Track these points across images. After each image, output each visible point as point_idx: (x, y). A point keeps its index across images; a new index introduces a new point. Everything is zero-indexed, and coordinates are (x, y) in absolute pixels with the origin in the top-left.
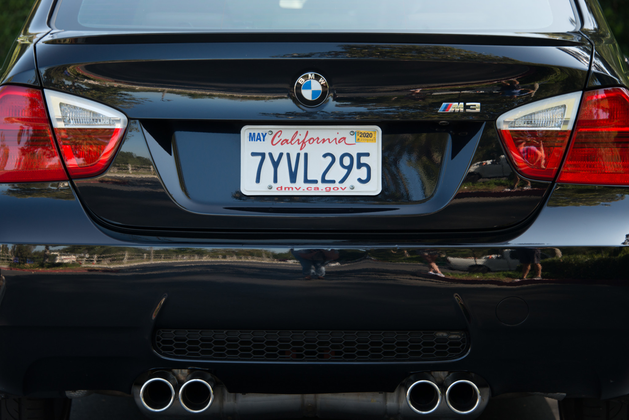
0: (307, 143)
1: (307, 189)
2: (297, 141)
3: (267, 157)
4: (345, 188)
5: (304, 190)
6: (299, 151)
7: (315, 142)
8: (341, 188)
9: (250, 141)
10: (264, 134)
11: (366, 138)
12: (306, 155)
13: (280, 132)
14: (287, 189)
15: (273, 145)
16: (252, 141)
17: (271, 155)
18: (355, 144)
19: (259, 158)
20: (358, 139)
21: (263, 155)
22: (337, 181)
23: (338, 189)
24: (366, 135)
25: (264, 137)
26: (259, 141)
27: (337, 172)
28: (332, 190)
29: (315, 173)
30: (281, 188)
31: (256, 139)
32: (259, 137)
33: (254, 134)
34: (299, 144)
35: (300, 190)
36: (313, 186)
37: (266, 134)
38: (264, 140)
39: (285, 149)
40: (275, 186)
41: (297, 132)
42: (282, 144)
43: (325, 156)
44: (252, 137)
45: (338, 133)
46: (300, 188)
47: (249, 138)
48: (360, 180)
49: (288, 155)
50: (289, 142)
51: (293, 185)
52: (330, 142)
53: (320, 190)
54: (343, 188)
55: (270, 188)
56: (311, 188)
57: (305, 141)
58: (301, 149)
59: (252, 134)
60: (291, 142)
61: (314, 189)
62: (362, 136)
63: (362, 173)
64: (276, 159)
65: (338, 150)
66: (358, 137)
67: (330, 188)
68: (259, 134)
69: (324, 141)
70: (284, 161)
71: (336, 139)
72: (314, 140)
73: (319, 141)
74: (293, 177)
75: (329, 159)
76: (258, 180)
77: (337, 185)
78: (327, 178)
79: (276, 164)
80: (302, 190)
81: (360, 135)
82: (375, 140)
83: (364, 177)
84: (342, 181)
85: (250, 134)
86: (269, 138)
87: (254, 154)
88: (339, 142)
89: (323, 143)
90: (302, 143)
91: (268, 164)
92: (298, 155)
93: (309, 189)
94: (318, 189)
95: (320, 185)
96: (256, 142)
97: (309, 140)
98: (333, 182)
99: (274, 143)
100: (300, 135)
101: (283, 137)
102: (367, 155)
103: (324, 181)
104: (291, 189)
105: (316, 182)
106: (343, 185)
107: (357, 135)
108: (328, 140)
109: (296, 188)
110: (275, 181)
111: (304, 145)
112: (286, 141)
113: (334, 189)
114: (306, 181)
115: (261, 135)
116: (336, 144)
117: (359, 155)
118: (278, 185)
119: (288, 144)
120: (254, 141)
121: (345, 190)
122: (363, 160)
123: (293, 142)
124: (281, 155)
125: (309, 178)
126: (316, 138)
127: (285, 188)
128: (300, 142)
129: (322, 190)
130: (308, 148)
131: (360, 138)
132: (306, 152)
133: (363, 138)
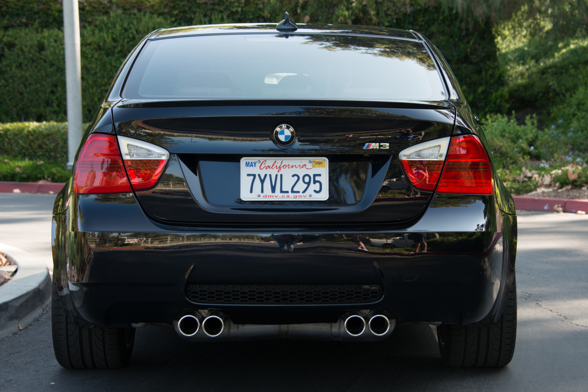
0: (282, 168)
1: (282, 196)
2: (276, 167)
3: (257, 177)
4: (306, 196)
5: (280, 197)
6: (277, 173)
7: (287, 167)
8: (304, 196)
9: (246, 166)
10: (255, 163)
11: (319, 165)
12: (281, 175)
13: (265, 161)
14: (270, 197)
15: (260, 169)
16: (248, 166)
17: (259, 175)
18: (312, 169)
19: (252, 177)
20: (314, 166)
21: (254, 176)
22: (301, 192)
23: (301, 196)
24: (319, 163)
25: (255, 164)
26: (252, 167)
27: (301, 186)
28: (298, 197)
29: (287, 187)
30: (266, 196)
31: (250, 166)
32: (252, 165)
33: (249, 162)
34: (277, 168)
35: (278, 197)
36: (286, 195)
37: (256, 162)
38: (255, 166)
39: (268, 172)
40: (262, 195)
41: (276, 161)
42: (266, 169)
43: (293, 176)
44: (247, 164)
45: (301, 162)
46: (278, 196)
47: (245, 165)
48: (315, 191)
49: (270, 175)
50: (270, 167)
51: (273, 194)
52: (297, 167)
53: (290, 197)
54: (305, 196)
55: (259, 196)
56: (285, 196)
57: (281, 167)
58: (278, 172)
59: (248, 163)
60: (272, 167)
61: (287, 197)
62: (316, 163)
63: (317, 187)
64: (262, 178)
65: (301, 173)
66: (314, 164)
67: (296, 196)
68: (252, 162)
69: (292, 167)
70: (268, 178)
71: (300, 165)
72: (286, 166)
73: (289, 167)
74: (273, 189)
75: (296, 178)
76: (251, 191)
77: (301, 194)
78: (295, 190)
79: (262, 181)
80: (279, 197)
81: (315, 163)
82: (324, 166)
83: (318, 189)
84: (304, 192)
85: (246, 162)
86: (258, 165)
87: (248, 175)
88: (302, 167)
89: (292, 168)
90: (279, 168)
91: (257, 181)
92: (277, 175)
93: (283, 196)
94: (289, 196)
95: (290, 194)
96: (250, 167)
97: (283, 166)
98: (298, 192)
99: (261, 168)
100: (278, 163)
101: (267, 165)
102: (320, 175)
103: (293, 191)
104: (272, 197)
105: (287, 192)
106: (305, 194)
107: (313, 163)
108: (295, 166)
109: (275, 196)
110: (262, 192)
111: (280, 169)
112: (269, 167)
113: (299, 196)
114: (282, 192)
115: (253, 163)
116: (300, 168)
117: (315, 176)
118: (264, 194)
119: (270, 168)
120: (249, 166)
121: (306, 197)
122: (317, 178)
123: (273, 168)
124: (266, 175)
125: (283, 190)
126: (288, 165)
127: (268, 196)
128: (277, 167)
129: (291, 197)
130: (283, 171)
131: (315, 165)
132: (281, 174)
133: (317, 165)
